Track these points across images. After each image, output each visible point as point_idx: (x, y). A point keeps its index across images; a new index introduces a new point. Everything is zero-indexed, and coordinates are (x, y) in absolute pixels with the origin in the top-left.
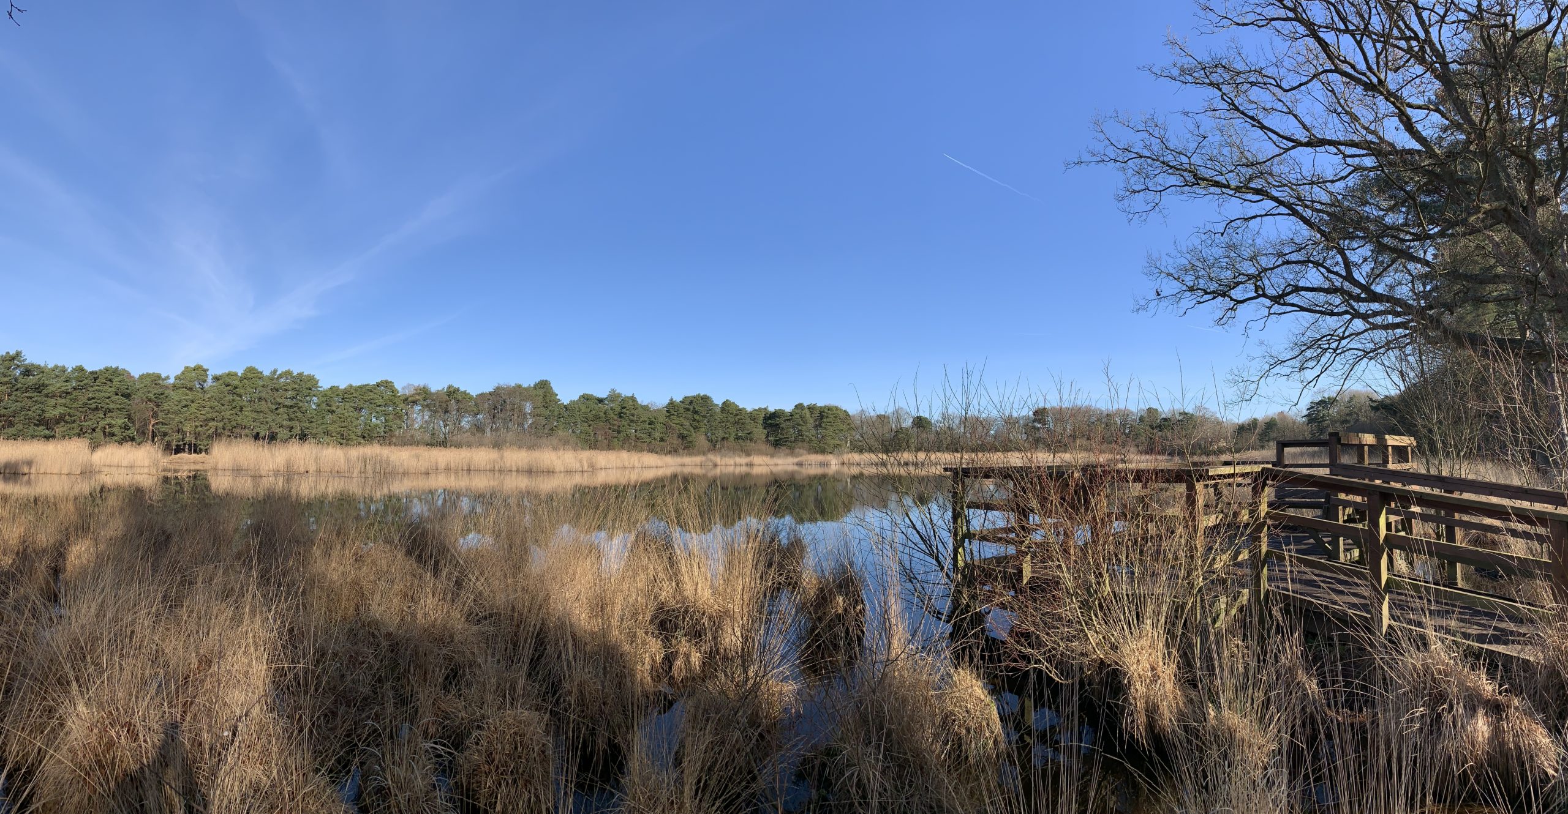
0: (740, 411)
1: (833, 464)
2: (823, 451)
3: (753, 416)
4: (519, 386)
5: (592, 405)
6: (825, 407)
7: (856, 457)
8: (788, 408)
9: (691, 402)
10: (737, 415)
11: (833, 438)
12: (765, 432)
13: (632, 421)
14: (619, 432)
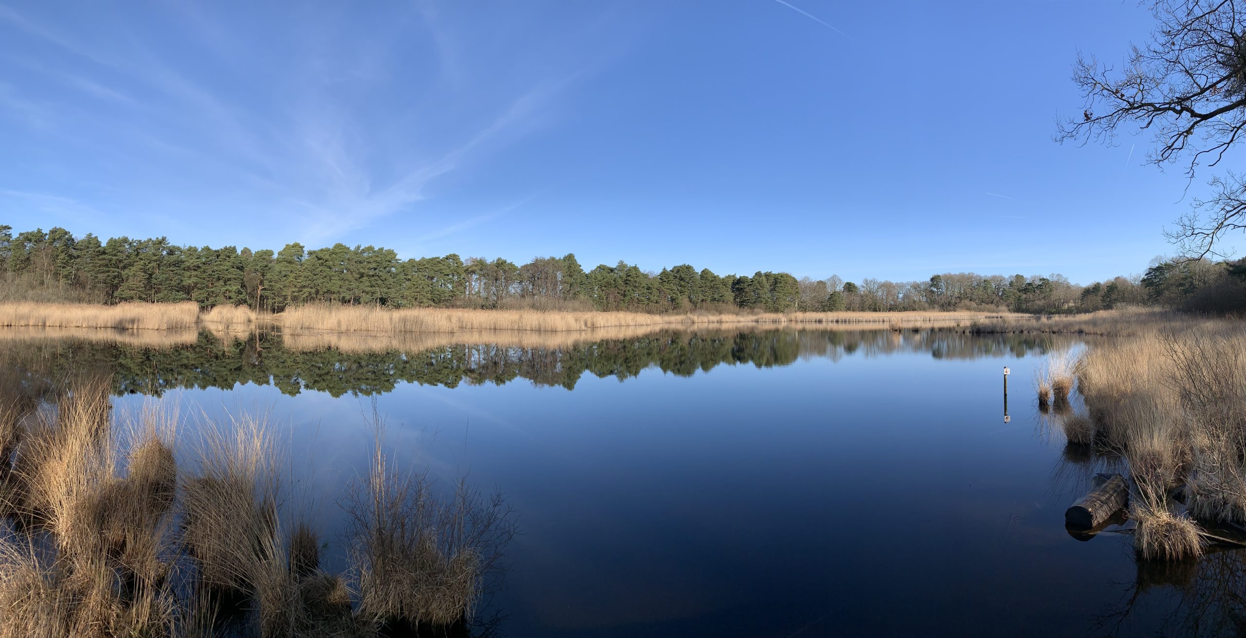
0: (715, 278)
1: (783, 321)
2: (776, 310)
3: (724, 282)
4: (553, 259)
5: (605, 274)
6: (779, 274)
7: (800, 315)
8: (751, 275)
9: (678, 271)
10: (713, 281)
11: (785, 300)
12: (733, 294)
13: (635, 287)
14: (625, 296)
